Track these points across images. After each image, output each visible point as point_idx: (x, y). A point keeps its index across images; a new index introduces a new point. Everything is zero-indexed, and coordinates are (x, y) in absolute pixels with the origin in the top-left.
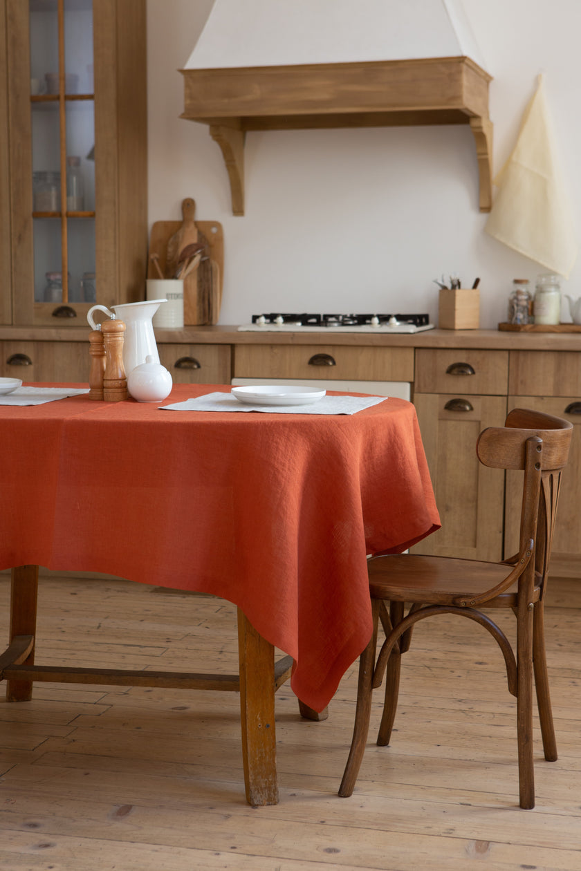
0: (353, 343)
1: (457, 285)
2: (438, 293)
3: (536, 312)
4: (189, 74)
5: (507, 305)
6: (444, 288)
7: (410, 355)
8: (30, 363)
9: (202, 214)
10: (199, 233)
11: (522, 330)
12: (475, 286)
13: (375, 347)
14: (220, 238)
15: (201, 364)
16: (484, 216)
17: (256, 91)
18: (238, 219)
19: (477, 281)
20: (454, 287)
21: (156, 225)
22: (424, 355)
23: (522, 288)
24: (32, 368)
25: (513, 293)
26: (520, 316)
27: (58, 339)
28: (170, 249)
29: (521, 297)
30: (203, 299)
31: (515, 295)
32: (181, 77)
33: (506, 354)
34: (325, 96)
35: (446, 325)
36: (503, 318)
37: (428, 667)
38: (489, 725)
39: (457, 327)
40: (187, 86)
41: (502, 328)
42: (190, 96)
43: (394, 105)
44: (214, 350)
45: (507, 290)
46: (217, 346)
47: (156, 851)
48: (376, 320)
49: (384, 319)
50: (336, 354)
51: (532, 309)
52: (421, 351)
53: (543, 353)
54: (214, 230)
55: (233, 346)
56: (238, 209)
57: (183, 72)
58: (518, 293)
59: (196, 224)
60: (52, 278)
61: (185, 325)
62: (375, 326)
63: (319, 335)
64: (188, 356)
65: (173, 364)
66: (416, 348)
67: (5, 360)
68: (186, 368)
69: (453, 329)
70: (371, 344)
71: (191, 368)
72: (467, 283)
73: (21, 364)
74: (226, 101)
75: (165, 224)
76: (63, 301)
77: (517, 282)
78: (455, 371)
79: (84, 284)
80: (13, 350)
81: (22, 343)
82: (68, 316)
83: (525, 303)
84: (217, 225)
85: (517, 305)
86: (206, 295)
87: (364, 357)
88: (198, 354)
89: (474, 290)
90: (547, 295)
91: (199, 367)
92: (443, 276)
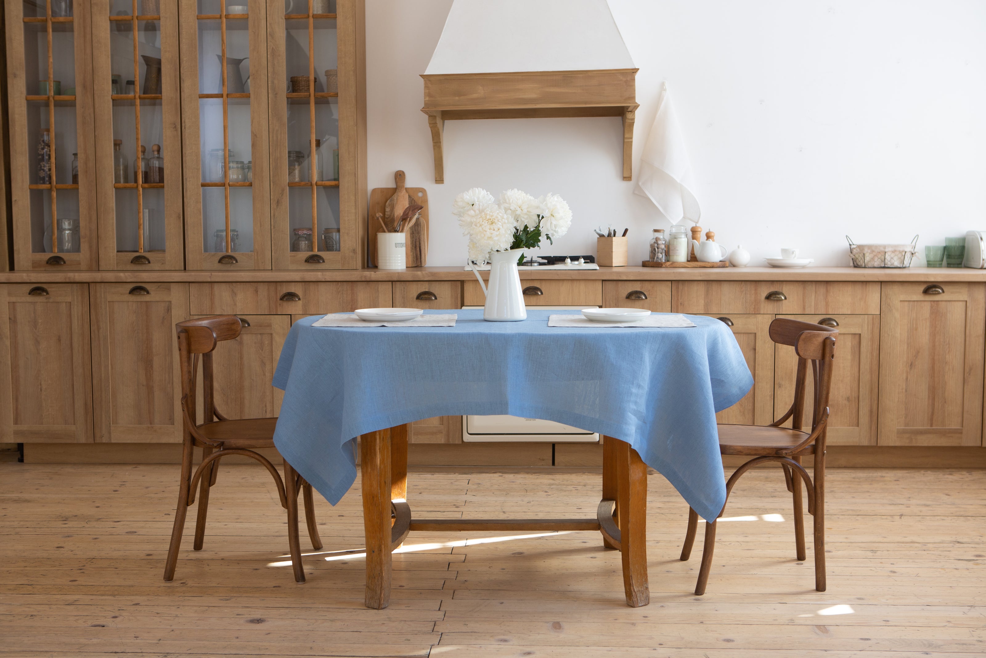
0: (556, 278)
1: (612, 235)
2: (596, 239)
3: (671, 254)
4: (427, 78)
5: (648, 249)
6: (602, 236)
7: (599, 285)
8: (299, 299)
9: (411, 182)
10: (409, 196)
11: (664, 266)
12: (624, 235)
13: (572, 280)
14: (425, 200)
15: (437, 296)
16: (625, 184)
17: (480, 91)
18: (440, 186)
19: (626, 230)
20: (609, 235)
21: (374, 191)
22: (609, 285)
23: (659, 235)
24: (300, 302)
25: (654, 239)
26: (660, 256)
27: (324, 280)
28: (388, 210)
29: (660, 242)
30: (416, 247)
31: (654, 240)
32: (422, 80)
33: (669, 283)
34: (533, 96)
35: (606, 264)
36: (647, 258)
37: (662, 514)
38: (743, 550)
39: (614, 265)
40: (426, 87)
41: (645, 264)
42: (428, 94)
43: (586, 103)
44: (447, 286)
45: (650, 237)
46: (450, 282)
47: (610, 651)
48: (568, 260)
49: (574, 259)
50: (543, 287)
51: (668, 253)
52: (607, 282)
53: (696, 282)
54: (420, 194)
55: (462, 282)
56: (439, 179)
57: (422, 76)
58: (657, 239)
59: (406, 189)
60: (300, 233)
61: (406, 267)
62: (569, 265)
63: (531, 272)
64: (427, 290)
65: (415, 297)
66: (603, 281)
67: (279, 298)
68: (426, 299)
69: (612, 267)
70: (571, 278)
71: (430, 299)
72: (620, 232)
73: (293, 300)
74: (457, 98)
75: (382, 190)
76: (312, 250)
77: (656, 231)
78: (633, 298)
79: (325, 237)
80: (285, 289)
81: (293, 283)
82: (319, 262)
83: (663, 247)
84: (423, 191)
85: (658, 248)
86: (418, 243)
87: (564, 288)
88: (435, 289)
89: (623, 237)
90: (679, 240)
91: (436, 298)
92: (600, 227)
